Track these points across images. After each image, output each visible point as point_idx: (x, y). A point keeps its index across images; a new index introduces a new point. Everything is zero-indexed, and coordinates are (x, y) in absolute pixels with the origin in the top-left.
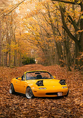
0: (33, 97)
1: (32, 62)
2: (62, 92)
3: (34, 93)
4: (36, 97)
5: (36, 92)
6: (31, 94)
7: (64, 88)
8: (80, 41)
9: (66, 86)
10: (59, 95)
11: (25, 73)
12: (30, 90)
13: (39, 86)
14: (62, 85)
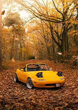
0: (33, 88)
1: (34, 58)
2: (60, 83)
3: (34, 84)
4: (36, 88)
5: (36, 83)
6: (31, 84)
7: (61, 79)
9: (63, 77)
10: (57, 86)
12: (30, 81)
13: (38, 77)
14: (59, 76)
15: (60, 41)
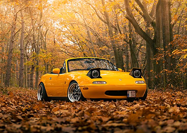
2: (136, 91)
3: (83, 92)
5: (88, 88)
6: (77, 94)
7: (139, 83)
8: (155, 41)
9: (143, 79)
10: (130, 96)
11: (66, 61)
12: (75, 88)
13: (92, 77)
14: (135, 77)
15: (151, 28)
